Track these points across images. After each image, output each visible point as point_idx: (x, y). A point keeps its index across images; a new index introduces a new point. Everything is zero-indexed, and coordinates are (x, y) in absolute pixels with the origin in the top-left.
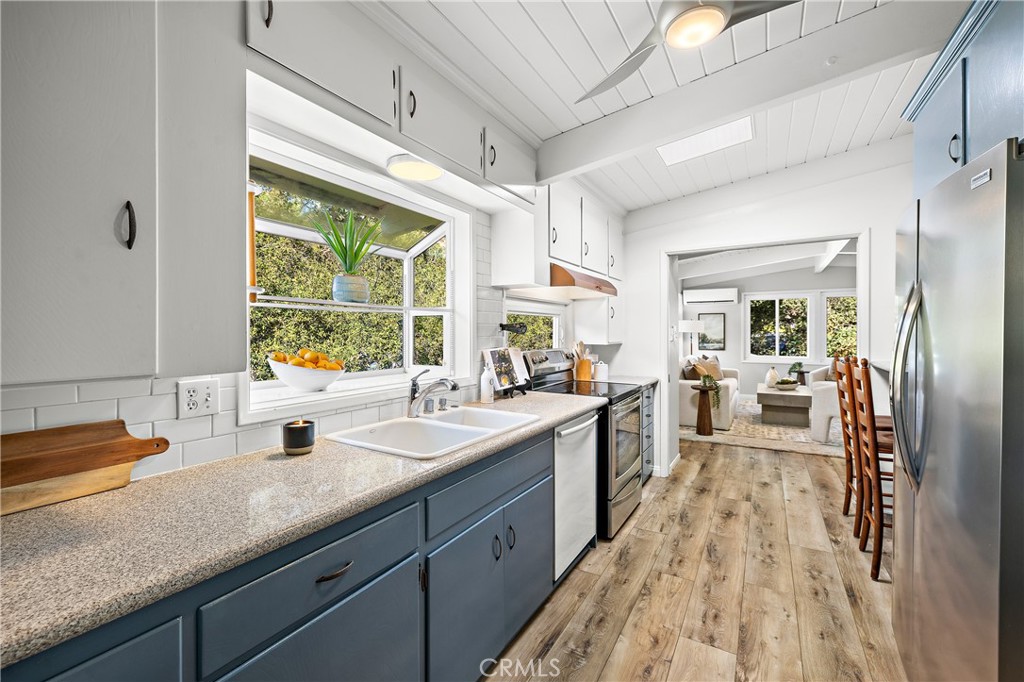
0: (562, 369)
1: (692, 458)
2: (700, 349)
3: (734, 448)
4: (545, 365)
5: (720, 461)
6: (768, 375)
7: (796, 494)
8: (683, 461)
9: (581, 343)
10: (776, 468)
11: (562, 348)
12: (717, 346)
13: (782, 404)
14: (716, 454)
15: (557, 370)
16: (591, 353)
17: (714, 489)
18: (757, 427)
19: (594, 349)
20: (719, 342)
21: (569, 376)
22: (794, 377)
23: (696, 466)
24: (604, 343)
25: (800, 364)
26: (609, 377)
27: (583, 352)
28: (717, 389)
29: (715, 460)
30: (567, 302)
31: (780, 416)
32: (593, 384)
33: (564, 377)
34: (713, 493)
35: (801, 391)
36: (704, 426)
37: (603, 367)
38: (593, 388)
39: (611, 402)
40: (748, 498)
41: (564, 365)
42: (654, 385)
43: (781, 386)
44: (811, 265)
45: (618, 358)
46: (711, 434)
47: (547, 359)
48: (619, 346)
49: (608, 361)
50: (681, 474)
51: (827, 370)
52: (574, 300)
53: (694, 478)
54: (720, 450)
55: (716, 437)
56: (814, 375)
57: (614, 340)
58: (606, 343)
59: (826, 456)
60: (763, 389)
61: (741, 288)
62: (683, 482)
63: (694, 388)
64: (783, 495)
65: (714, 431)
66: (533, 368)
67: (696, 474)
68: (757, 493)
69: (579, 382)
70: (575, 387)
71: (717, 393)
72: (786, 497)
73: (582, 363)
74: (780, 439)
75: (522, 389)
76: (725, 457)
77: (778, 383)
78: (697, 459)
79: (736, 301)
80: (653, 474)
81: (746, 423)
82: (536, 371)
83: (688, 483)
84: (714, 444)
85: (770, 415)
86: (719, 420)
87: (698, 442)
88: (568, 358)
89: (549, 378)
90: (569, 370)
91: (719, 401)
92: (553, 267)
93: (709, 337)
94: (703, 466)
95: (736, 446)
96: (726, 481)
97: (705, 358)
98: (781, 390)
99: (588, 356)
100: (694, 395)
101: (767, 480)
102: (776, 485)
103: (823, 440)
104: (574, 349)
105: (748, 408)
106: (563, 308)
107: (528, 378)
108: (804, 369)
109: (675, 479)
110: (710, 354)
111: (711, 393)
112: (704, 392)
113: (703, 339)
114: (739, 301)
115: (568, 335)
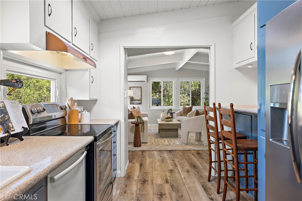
0: (57, 117)
1: (134, 161)
2: (131, 104)
3: (152, 152)
4: (44, 114)
5: (148, 160)
6: (161, 115)
7: (186, 173)
8: (131, 164)
9: (72, 99)
10: (173, 160)
11: (57, 102)
12: (138, 102)
13: (168, 128)
14: (145, 157)
15: (53, 118)
16: (78, 105)
17: (150, 179)
18: (159, 139)
19: (80, 103)
20: (139, 100)
21: (62, 122)
22: (169, 115)
23: (137, 166)
24: (87, 98)
25: (171, 110)
26: (91, 120)
27: (73, 105)
28: (143, 123)
29: (146, 160)
30: (61, 71)
31: (167, 133)
32: (80, 126)
33: (59, 122)
34: (150, 182)
35: (175, 121)
36: (137, 143)
37: (86, 114)
38: (80, 129)
39: (96, 139)
40: (167, 182)
41: (59, 114)
42: (117, 124)
43: (167, 120)
44: (174, 67)
45: (95, 108)
46: (140, 146)
47: (44, 110)
48: (95, 101)
49: (89, 111)
50: (132, 173)
51: (181, 111)
52: (66, 70)
53: (138, 174)
54: (146, 154)
55: (143, 147)
56: (177, 114)
57: (93, 97)
58: (88, 99)
59: (189, 150)
60: (159, 121)
61: (149, 75)
62: (133, 178)
63: (132, 123)
64: (181, 176)
65: (142, 144)
66: (31, 117)
67: (138, 171)
68: (170, 177)
69: (70, 126)
70: (67, 128)
71: (143, 125)
72: (183, 177)
73: (72, 112)
74: (170, 145)
75: (19, 136)
76: (150, 158)
77: (166, 118)
78: (137, 161)
79: (146, 81)
80: (116, 176)
81: (154, 138)
82: (34, 120)
83: (136, 178)
84: (143, 151)
85: (163, 133)
86: (143, 138)
87: (135, 151)
88: (62, 109)
89: (48, 124)
90: (63, 117)
91: (144, 129)
92: (48, 35)
93: (134, 98)
94: (141, 165)
95: (153, 151)
96: (154, 173)
97: (134, 108)
98: (167, 121)
99: (76, 108)
100: (132, 127)
101: (171, 168)
102: (176, 170)
103: (186, 143)
104: (67, 103)
105: (152, 131)
106: (58, 75)
107: (26, 126)
108: (173, 112)
109: (128, 177)
110: (136, 106)
111: (140, 125)
112: (137, 125)
113: (132, 99)
114: (147, 82)
115: (62, 94)
